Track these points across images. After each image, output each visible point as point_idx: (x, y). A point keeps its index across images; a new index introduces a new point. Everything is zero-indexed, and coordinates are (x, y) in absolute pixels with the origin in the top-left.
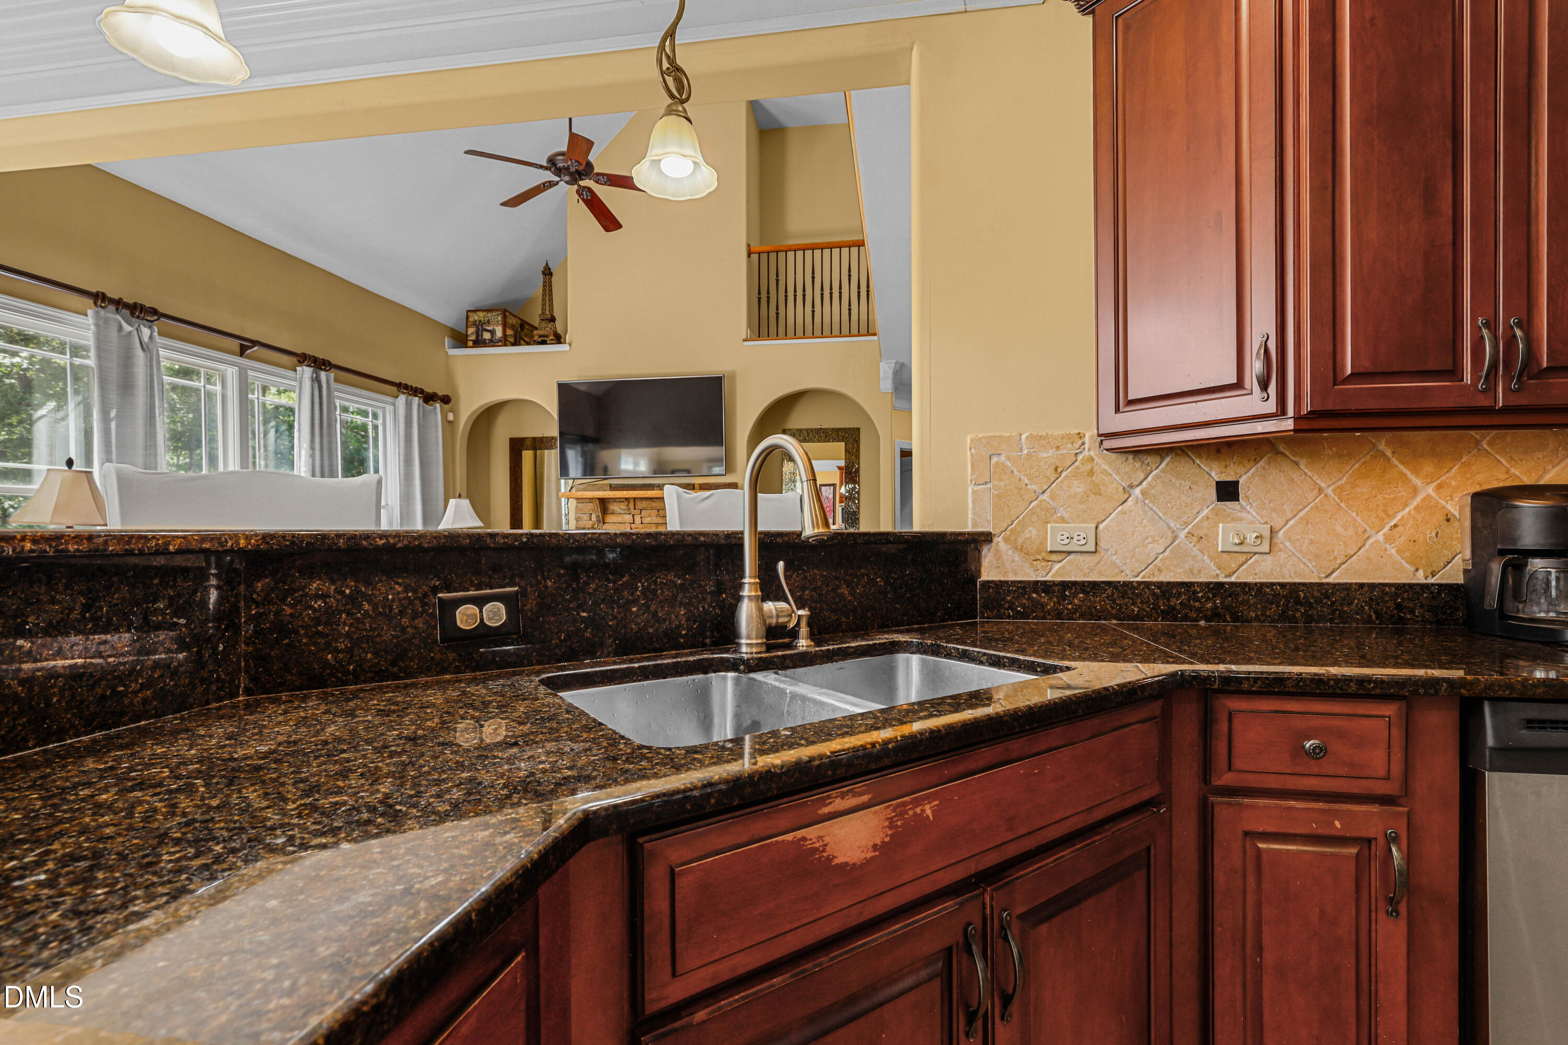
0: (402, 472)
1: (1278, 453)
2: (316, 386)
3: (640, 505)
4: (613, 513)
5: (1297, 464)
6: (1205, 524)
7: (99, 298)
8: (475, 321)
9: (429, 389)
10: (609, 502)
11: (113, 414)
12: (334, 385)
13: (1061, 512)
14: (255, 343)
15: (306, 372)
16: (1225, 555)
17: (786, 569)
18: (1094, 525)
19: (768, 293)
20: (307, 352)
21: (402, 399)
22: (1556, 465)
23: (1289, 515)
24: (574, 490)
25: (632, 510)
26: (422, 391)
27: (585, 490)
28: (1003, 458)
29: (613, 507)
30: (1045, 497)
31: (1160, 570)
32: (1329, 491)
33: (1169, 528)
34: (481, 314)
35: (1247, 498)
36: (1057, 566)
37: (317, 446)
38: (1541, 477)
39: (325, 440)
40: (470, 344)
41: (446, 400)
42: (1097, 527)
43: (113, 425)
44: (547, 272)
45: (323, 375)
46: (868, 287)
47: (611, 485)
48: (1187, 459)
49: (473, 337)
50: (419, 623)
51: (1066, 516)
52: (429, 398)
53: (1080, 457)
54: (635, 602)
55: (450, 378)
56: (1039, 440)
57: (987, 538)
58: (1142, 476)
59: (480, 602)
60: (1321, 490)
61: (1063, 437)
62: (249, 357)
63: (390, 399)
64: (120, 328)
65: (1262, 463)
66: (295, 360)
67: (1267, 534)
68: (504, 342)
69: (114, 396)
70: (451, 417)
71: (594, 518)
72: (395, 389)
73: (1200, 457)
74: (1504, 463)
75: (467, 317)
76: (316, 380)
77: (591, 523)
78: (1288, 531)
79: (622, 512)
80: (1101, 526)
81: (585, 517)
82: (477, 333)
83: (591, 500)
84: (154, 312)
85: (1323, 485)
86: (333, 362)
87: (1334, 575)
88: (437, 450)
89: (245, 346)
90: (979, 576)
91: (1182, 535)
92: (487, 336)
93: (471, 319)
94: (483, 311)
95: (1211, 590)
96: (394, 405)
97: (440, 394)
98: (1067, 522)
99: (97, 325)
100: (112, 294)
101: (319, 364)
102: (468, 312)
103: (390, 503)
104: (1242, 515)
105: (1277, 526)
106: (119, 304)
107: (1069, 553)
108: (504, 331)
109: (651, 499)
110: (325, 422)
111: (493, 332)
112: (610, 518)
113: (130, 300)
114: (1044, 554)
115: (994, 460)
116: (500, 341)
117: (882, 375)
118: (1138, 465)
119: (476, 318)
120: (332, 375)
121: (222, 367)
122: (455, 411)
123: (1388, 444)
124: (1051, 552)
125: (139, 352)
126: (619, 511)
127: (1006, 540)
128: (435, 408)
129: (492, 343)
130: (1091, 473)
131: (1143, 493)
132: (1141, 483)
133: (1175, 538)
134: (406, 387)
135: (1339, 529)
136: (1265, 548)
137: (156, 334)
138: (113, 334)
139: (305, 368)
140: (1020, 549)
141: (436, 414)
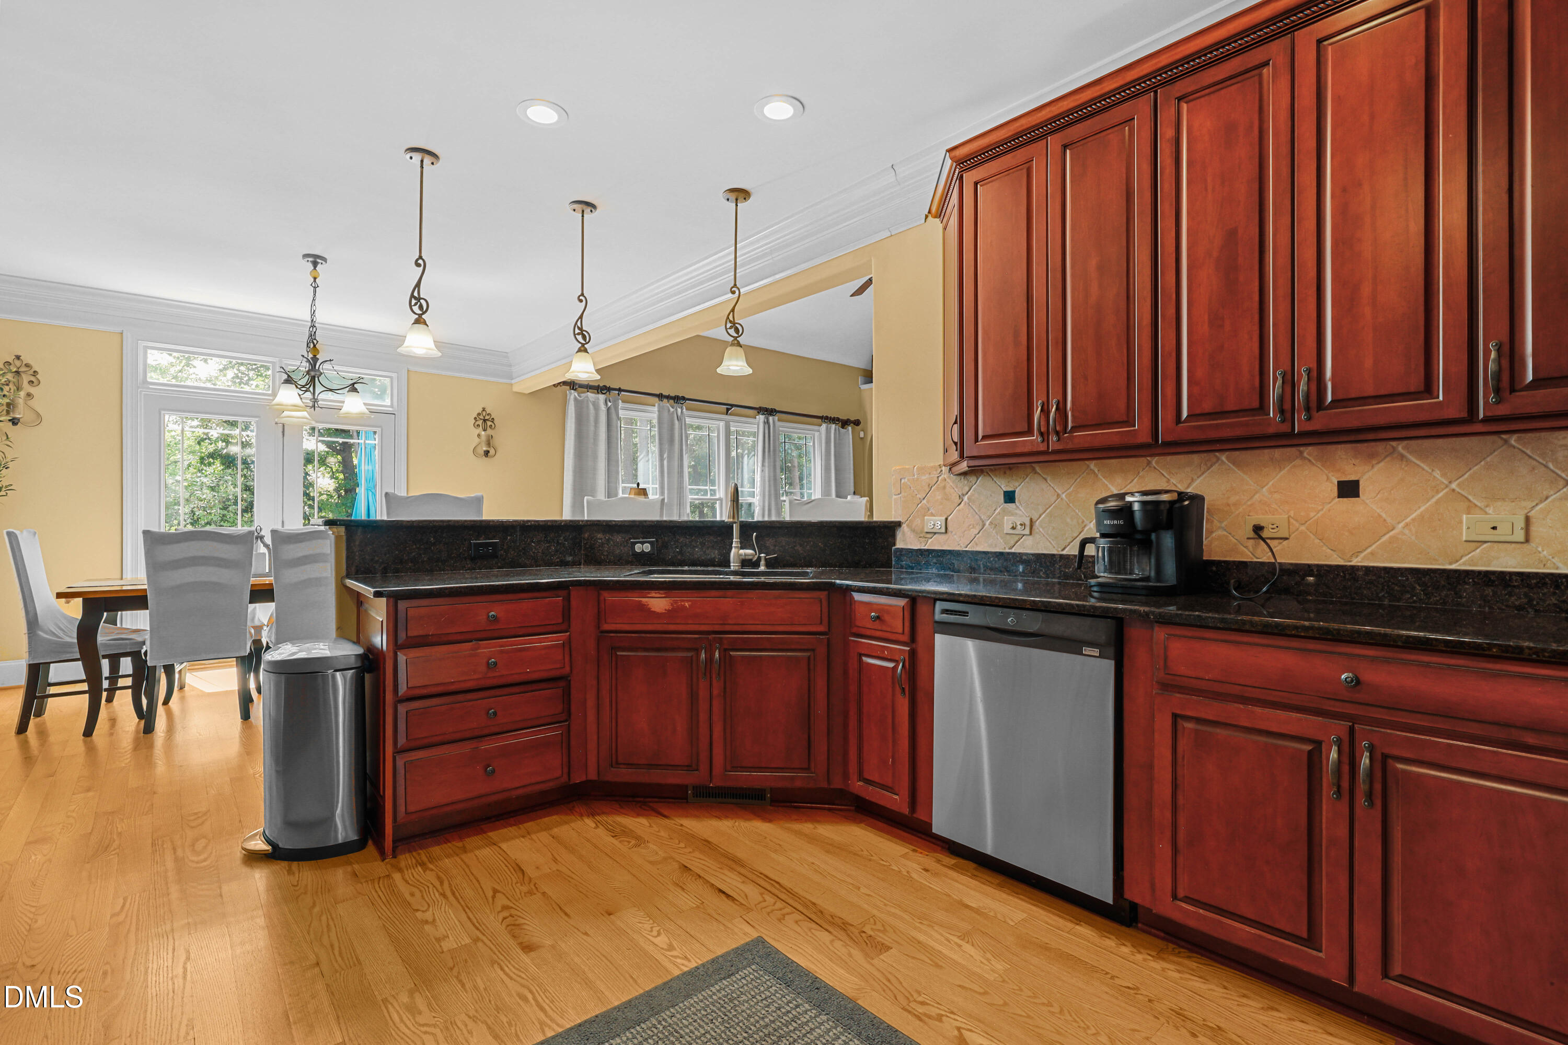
0: (823, 477)
1: (1036, 473)
2: (767, 426)
5: (1046, 480)
6: (998, 517)
7: (661, 396)
9: (843, 417)
11: (665, 456)
12: (777, 424)
13: (932, 510)
14: (732, 406)
15: (761, 418)
16: (1008, 536)
17: (756, 536)
18: (944, 518)
20: (763, 406)
21: (824, 426)
22: (1200, 476)
23: (1041, 511)
26: (838, 419)
28: (906, 480)
30: (924, 501)
31: (977, 544)
32: (1064, 496)
33: (981, 519)
35: (1020, 502)
36: (930, 541)
38: (1188, 487)
41: (857, 423)
42: (946, 519)
43: (665, 462)
45: (771, 418)
48: (989, 478)
50: (626, 549)
51: (934, 512)
52: (845, 423)
53: (940, 478)
54: (697, 547)
55: (861, 405)
56: (922, 470)
57: (899, 524)
58: (967, 489)
59: (643, 543)
60: (1058, 496)
61: (932, 467)
62: (730, 415)
63: (816, 428)
64: (669, 410)
65: (1027, 479)
66: (755, 412)
67: (1028, 523)
69: (666, 446)
70: (862, 435)
72: (817, 420)
73: (996, 476)
74: (1166, 475)
76: (767, 422)
78: (1041, 521)
80: (949, 518)
84: (684, 398)
85: (1059, 492)
86: (778, 409)
87: (1066, 550)
88: (849, 460)
89: (729, 408)
90: (894, 545)
91: (987, 523)
95: (997, 556)
96: (817, 431)
97: (852, 419)
98: (934, 516)
99: (659, 411)
100: (665, 393)
101: (769, 412)
104: (1017, 511)
105: (1034, 519)
106: (668, 397)
107: (935, 533)
110: (772, 448)
113: (672, 395)
114: (924, 534)
115: (903, 481)
118: (966, 482)
120: (776, 418)
121: (717, 422)
122: (865, 430)
123: (1095, 465)
124: (927, 533)
125: (676, 422)
127: (908, 525)
128: (848, 431)
130: (944, 488)
131: (968, 499)
132: (967, 493)
133: (984, 525)
134: (827, 418)
135: (1068, 520)
136: (1027, 531)
137: (684, 410)
138: (666, 414)
139: (761, 416)
140: (913, 531)
141: (848, 435)
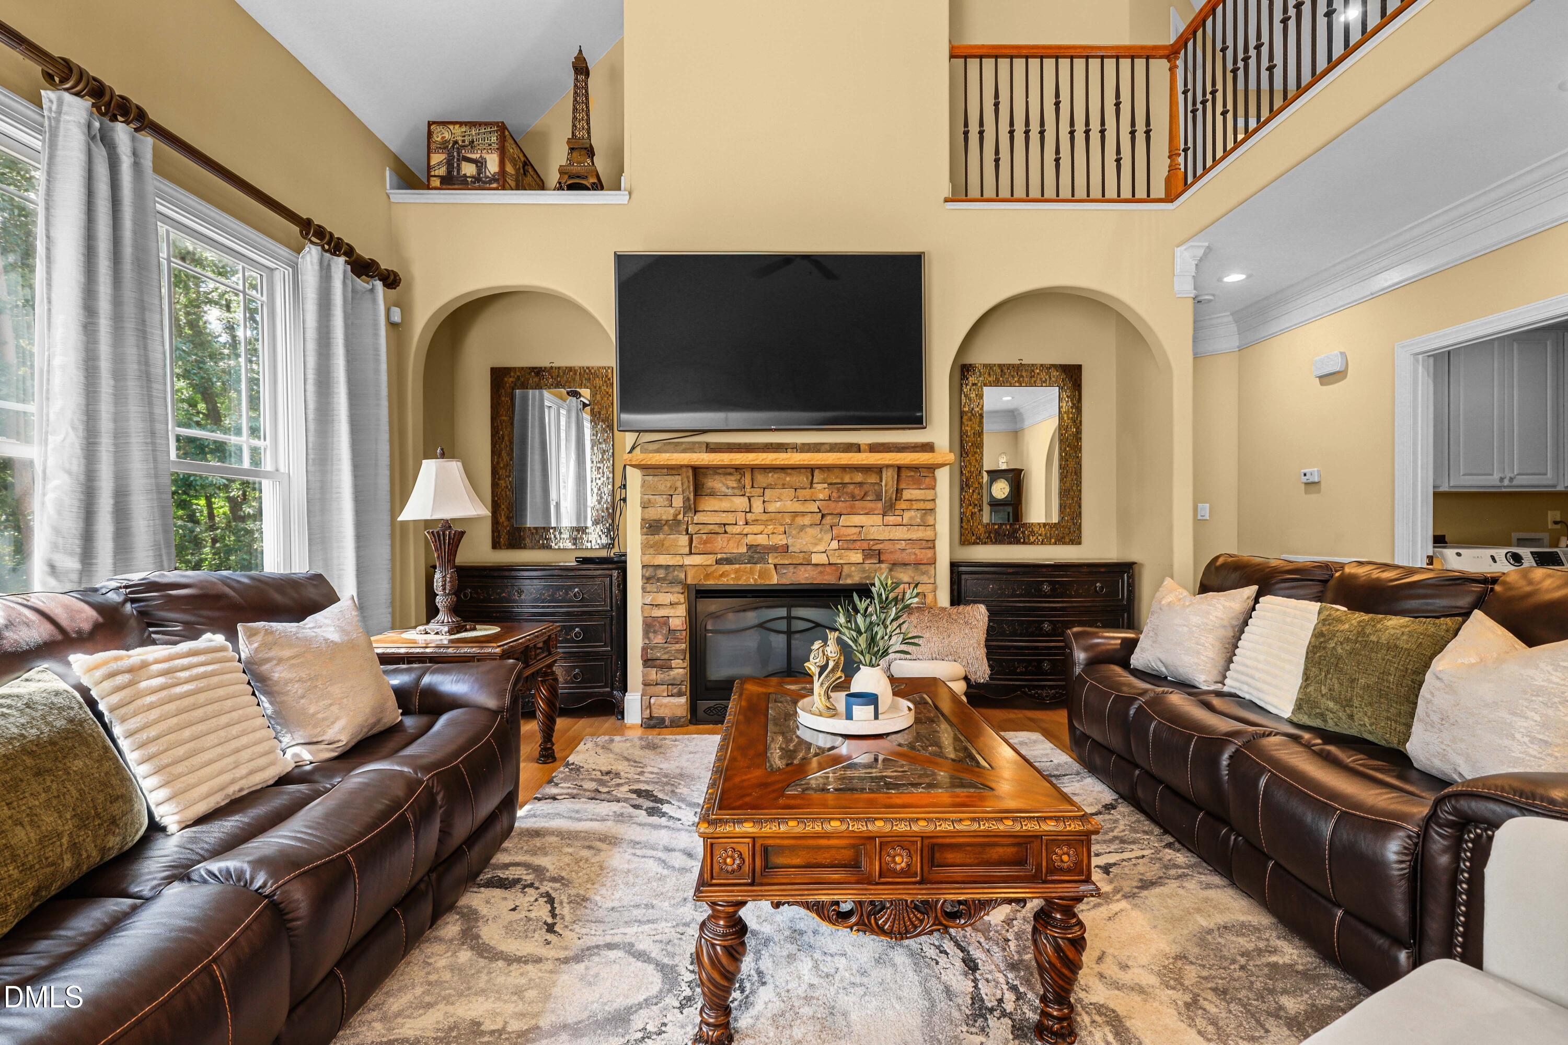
0: (312, 406)
2: (101, 152)
3: (761, 479)
4: (712, 494)
8: (445, 143)
9: (364, 251)
10: (705, 475)
12: (153, 181)
15: (71, 108)
19: (981, 124)
20: (75, 60)
21: (313, 256)
24: (638, 450)
25: (748, 486)
26: (350, 251)
27: (658, 451)
29: (715, 483)
34: (457, 130)
37: (104, 305)
39: (129, 293)
40: (436, 182)
41: (391, 280)
44: (581, 68)
45: (121, 134)
46: (1148, 123)
47: (707, 444)
49: (442, 171)
52: (363, 268)
55: (394, 243)
63: (288, 251)
66: (35, 69)
68: (501, 182)
70: (399, 313)
71: (678, 501)
72: (296, 229)
75: (430, 134)
76: (101, 138)
77: (672, 511)
79: (730, 492)
81: (660, 500)
82: (449, 163)
83: (672, 470)
86: (152, 116)
88: (377, 371)
92: (469, 169)
93: (437, 138)
94: (461, 124)
96: (295, 267)
97: (383, 266)
101: (110, 103)
102: (430, 124)
103: (283, 469)
108: (502, 164)
109: (783, 469)
111: (480, 164)
112: (708, 504)
116: (493, 179)
117: (1178, 270)
119: (447, 136)
120: (148, 148)
122: (405, 305)
126: (724, 489)
128: (372, 290)
129: (480, 182)
134: (320, 233)
139: (67, 97)
141: (374, 301)
